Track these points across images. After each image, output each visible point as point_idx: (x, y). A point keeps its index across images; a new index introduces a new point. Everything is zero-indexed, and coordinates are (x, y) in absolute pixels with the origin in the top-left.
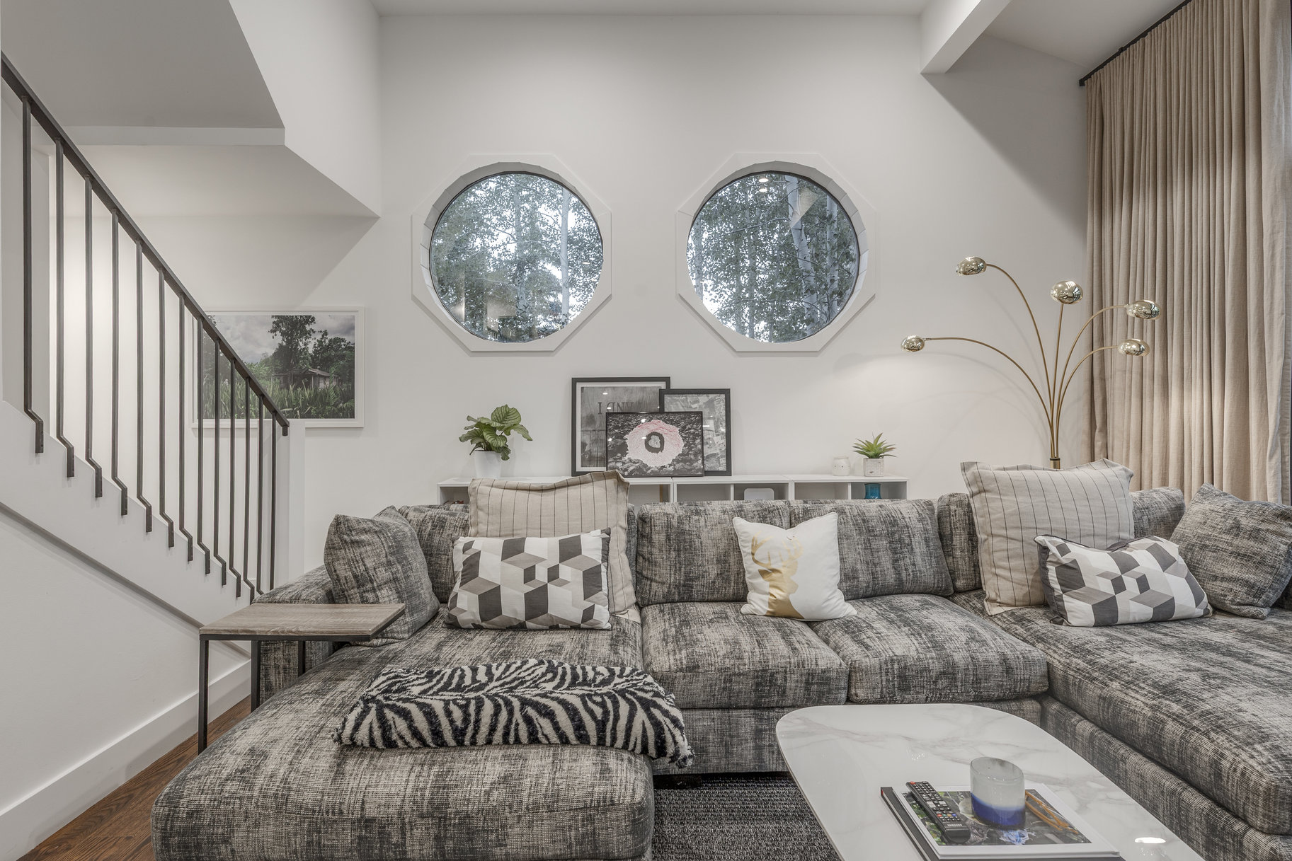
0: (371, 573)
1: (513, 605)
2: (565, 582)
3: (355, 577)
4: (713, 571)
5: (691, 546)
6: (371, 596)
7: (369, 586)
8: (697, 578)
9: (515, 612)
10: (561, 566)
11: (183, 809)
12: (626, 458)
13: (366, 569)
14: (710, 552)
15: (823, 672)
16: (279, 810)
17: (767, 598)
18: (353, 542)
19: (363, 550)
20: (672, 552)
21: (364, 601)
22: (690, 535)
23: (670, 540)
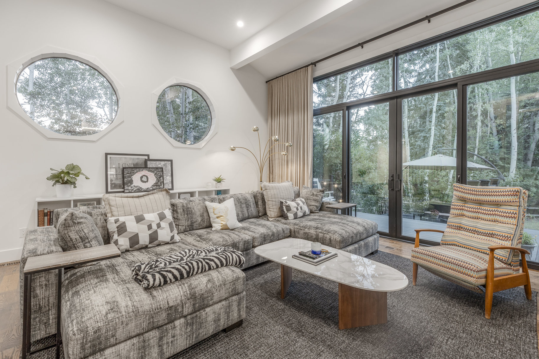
0: (87, 235)
1: (144, 239)
2: (163, 228)
3: (81, 238)
4: (199, 219)
5: (191, 212)
6: (88, 245)
7: (87, 241)
8: (195, 222)
9: (145, 242)
10: (161, 223)
11: (91, 331)
12: (133, 185)
13: (85, 234)
14: (198, 213)
15: (248, 240)
16: (136, 316)
17: (220, 225)
18: (78, 223)
19: (82, 226)
20: (186, 215)
21: (86, 247)
22: (191, 208)
23: (184, 211)
